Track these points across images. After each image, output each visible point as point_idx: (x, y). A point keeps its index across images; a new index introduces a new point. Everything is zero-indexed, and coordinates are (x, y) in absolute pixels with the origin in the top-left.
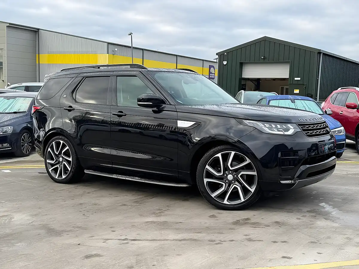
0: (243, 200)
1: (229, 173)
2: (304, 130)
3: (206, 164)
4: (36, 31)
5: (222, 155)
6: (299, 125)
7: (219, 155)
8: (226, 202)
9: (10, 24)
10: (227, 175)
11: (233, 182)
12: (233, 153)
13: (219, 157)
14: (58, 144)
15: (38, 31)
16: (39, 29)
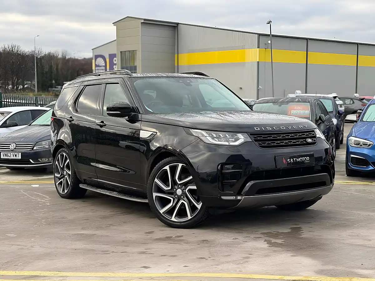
0: (190, 217)
1: (179, 187)
2: (256, 141)
3: (154, 176)
4: (175, 27)
5: (170, 167)
6: (251, 134)
7: (167, 168)
8: (173, 219)
9: (145, 20)
10: (176, 190)
11: (182, 197)
12: (180, 165)
13: (167, 170)
14: (62, 156)
15: (177, 26)
16: (178, 24)
